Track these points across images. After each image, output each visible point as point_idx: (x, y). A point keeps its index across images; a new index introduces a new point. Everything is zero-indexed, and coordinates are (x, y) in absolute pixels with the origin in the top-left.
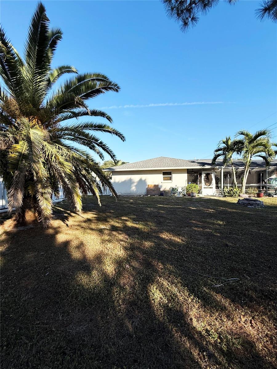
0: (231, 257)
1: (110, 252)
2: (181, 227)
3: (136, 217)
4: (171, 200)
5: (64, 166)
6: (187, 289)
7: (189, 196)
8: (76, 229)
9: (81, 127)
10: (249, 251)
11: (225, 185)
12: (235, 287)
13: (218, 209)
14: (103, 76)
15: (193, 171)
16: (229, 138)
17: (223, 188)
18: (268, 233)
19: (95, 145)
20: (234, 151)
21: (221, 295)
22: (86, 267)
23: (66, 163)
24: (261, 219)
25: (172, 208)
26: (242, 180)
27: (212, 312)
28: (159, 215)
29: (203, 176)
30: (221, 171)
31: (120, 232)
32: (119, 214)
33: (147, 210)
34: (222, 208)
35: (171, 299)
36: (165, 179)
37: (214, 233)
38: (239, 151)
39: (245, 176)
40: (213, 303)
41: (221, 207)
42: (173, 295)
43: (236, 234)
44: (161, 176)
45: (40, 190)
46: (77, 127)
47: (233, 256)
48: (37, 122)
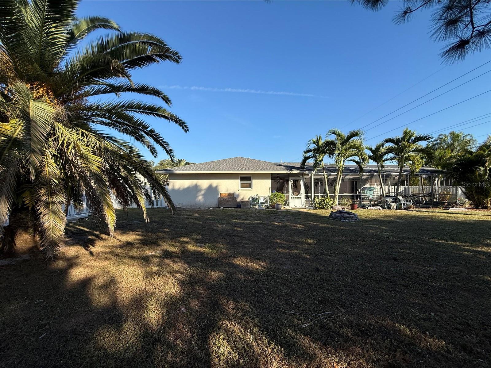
0: (322, 284)
1: (157, 289)
2: (261, 249)
3: (201, 237)
4: (250, 213)
5: (88, 162)
6: (266, 334)
7: (273, 208)
8: (106, 258)
9: (123, 106)
10: (343, 276)
11: (315, 194)
12: (327, 324)
13: (308, 224)
14: (158, 40)
15: (278, 177)
16: (320, 138)
17: (314, 199)
18: (364, 252)
19: (145, 135)
20: (326, 152)
21: (310, 337)
22: (115, 317)
23: (92, 157)
24: (356, 235)
25: (252, 224)
26: (334, 188)
27: (298, 364)
28: (233, 234)
29: (290, 183)
30: (311, 176)
31: (176, 260)
32: (176, 234)
33: (217, 227)
34: (312, 223)
35: (243, 351)
36: (243, 186)
37: (303, 255)
38: (331, 153)
39: (338, 183)
40: (299, 350)
41: (312, 221)
42: (247, 346)
43: (328, 255)
44: (238, 182)
45: (44, 198)
46: (116, 107)
47: (325, 282)
48: (46, 92)
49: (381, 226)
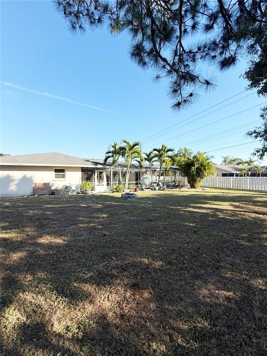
0: (105, 245)
6: (55, 292)
7: (82, 193)
10: (120, 236)
11: (113, 183)
12: (103, 271)
15: (88, 170)
16: (116, 144)
20: (120, 154)
21: (89, 283)
27: (77, 305)
28: (43, 218)
29: (96, 175)
30: (111, 170)
35: (32, 313)
36: (57, 177)
37: (97, 226)
38: (123, 155)
39: (127, 175)
40: (79, 295)
41: (109, 202)
42: (37, 307)
43: (114, 224)
44: (53, 173)
47: (107, 243)
49: (148, 201)
